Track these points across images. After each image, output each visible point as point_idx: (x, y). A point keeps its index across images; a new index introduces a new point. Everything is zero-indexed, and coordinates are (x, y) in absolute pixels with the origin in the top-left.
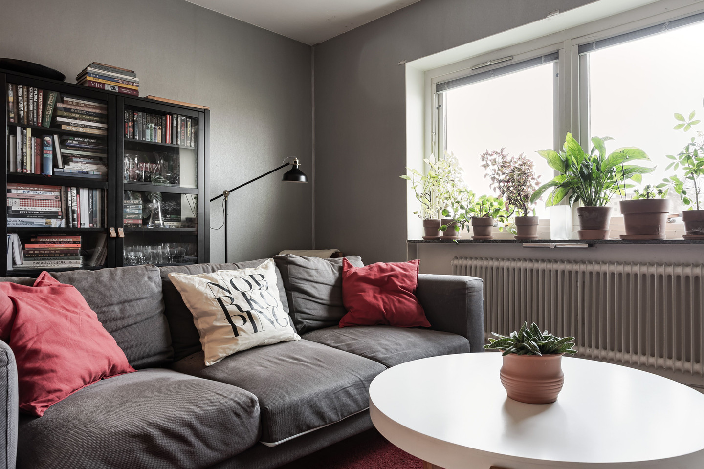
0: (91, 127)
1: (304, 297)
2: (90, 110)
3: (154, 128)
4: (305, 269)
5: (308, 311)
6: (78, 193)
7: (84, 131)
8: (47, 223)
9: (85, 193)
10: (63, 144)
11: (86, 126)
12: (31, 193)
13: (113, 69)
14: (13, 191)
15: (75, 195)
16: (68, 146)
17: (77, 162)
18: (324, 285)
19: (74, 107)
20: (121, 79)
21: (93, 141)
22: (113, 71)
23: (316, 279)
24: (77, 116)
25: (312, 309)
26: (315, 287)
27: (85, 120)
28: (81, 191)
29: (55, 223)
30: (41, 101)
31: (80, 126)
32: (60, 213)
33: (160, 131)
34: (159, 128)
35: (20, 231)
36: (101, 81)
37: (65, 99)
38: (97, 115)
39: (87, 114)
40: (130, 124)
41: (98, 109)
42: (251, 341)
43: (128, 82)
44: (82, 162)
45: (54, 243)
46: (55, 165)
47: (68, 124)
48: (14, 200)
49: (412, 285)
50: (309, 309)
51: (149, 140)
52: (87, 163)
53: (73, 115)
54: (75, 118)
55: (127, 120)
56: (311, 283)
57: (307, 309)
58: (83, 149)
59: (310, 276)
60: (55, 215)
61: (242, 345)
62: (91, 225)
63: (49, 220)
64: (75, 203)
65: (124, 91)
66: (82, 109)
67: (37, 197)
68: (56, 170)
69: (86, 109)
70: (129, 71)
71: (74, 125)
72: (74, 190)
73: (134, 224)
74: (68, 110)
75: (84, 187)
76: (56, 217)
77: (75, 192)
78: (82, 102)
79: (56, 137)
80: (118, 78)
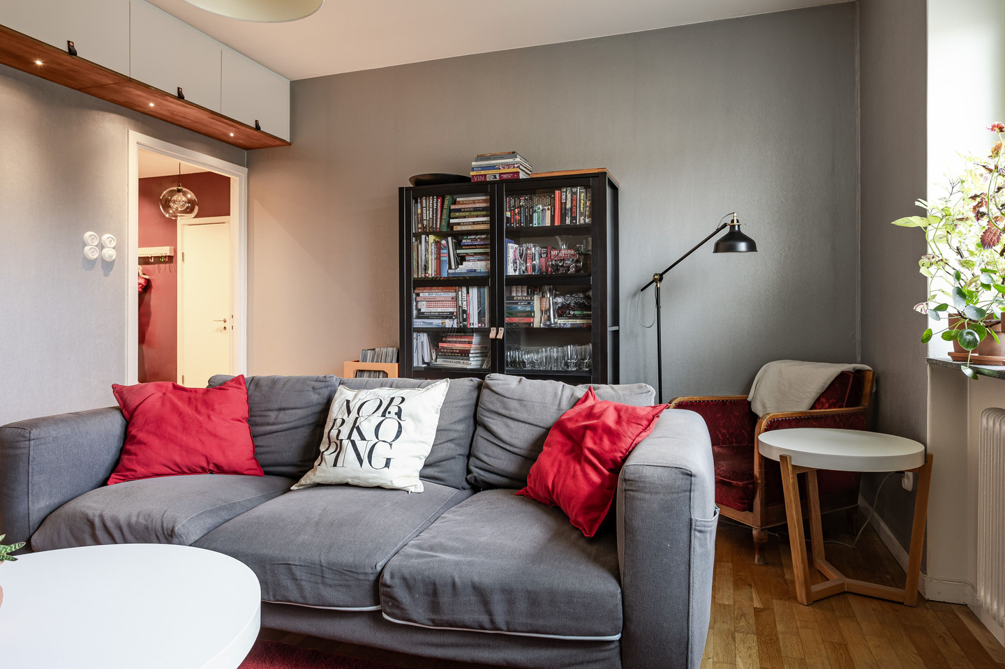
0: (478, 223)
1: (489, 439)
2: (477, 205)
3: (543, 210)
4: (502, 398)
5: (485, 458)
6: (468, 293)
7: (472, 229)
8: (442, 323)
9: (474, 292)
10: (458, 245)
11: (474, 223)
12: (434, 295)
13: (494, 157)
14: (421, 295)
15: (465, 295)
16: (465, 246)
17: (469, 261)
18: (527, 425)
19: (463, 206)
20: (502, 164)
21: (483, 236)
22: (494, 159)
23: (513, 414)
24: (467, 214)
25: (492, 457)
26: (508, 426)
27: (473, 217)
28: (470, 290)
29: (449, 323)
30: (439, 208)
31: (468, 224)
32: (455, 314)
33: (549, 212)
34: (548, 209)
35: (429, 331)
36: (483, 173)
37: (458, 199)
38: (483, 209)
39: (476, 209)
40: (517, 211)
41: (484, 203)
42: (328, 475)
43: (508, 165)
44: (474, 261)
45: (456, 342)
46: (450, 268)
47: (459, 224)
48: (423, 302)
49: (612, 451)
50: (488, 456)
51: (536, 225)
52: (478, 260)
53: (463, 214)
54: (465, 217)
55: (513, 207)
56: (505, 419)
57: (486, 455)
58: (475, 246)
59: (506, 408)
60: (450, 316)
61: (318, 477)
62: (480, 325)
63: (443, 321)
64: (465, 303)
65: (505, 176)
66: (470, 206)
67: (438, 299)
68: (450, 271)
69: (474, 206)
70: (509, 153)
71: (464, 224)
72: (464, 289)
73: (526, 324)
74: (459, 210)
75: (473, 285)
76: (451, 318)
77: (465, 292)
78: (472, 198)
79: (450, 239)
80: (499, 164)
